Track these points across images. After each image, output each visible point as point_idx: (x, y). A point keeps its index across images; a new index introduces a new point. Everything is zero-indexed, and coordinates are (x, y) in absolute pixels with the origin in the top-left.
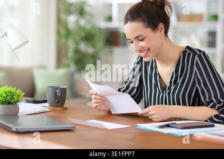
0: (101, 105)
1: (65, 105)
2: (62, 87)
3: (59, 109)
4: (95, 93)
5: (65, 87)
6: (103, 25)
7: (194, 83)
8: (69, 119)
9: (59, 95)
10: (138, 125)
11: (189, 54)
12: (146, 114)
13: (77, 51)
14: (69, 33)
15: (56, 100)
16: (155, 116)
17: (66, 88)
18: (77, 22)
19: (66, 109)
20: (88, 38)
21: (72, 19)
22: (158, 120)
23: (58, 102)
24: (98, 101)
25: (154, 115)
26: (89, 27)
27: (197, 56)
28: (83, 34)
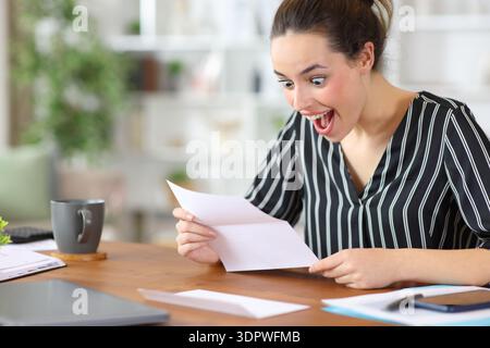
0: (201, 247)
1: (101, 249)
2: (92, 202)
3: (86, 258)
4: (190, 217)
5: (101, 201)
6: (120, 42)
7: (442, 178)
8: (140, 290)
9: (89, 222)
10: (326, 301)
11: (430, 107)
12: (331, 269)
13: (60, 106)
14: (39, 63)
15: (80, 237)
16: (356, 276)
17: (101, 205)
18: (58, 37)
19: (104, 257)
20: (88, 73)
21: (45, 31)
22: (364, 286)
23: (83, 241)
24: (196, 237)
25: (352, 272)
26: (87, 48)
27: (450, 111)
28: (73, 63)
